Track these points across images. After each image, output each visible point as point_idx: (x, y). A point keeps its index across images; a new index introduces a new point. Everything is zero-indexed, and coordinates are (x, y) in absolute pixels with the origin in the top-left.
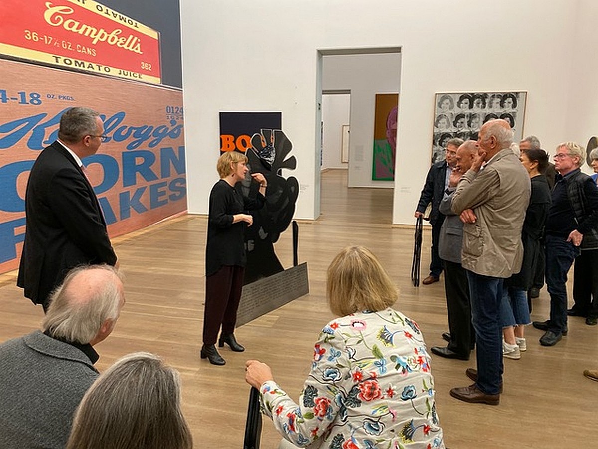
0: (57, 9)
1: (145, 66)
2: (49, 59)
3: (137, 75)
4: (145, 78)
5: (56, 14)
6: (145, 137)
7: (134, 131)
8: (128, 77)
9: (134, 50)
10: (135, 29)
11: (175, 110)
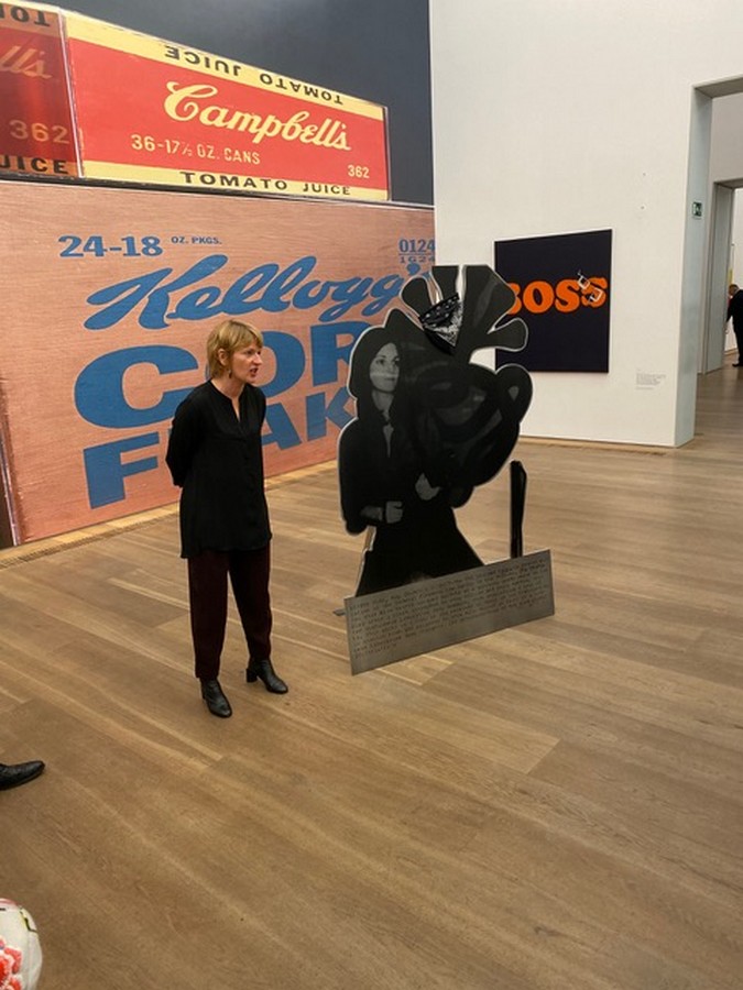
0: (188, 91)
1: (356, 171)
2: (174, 177)
3: (341, 188)
4: (356, 193)
5: (186, 100)
6: (357, 298)
7: (333, 289)
8: (322, 194)
9: (334, 144)
10: (338, 106)
11: (418, 246)
